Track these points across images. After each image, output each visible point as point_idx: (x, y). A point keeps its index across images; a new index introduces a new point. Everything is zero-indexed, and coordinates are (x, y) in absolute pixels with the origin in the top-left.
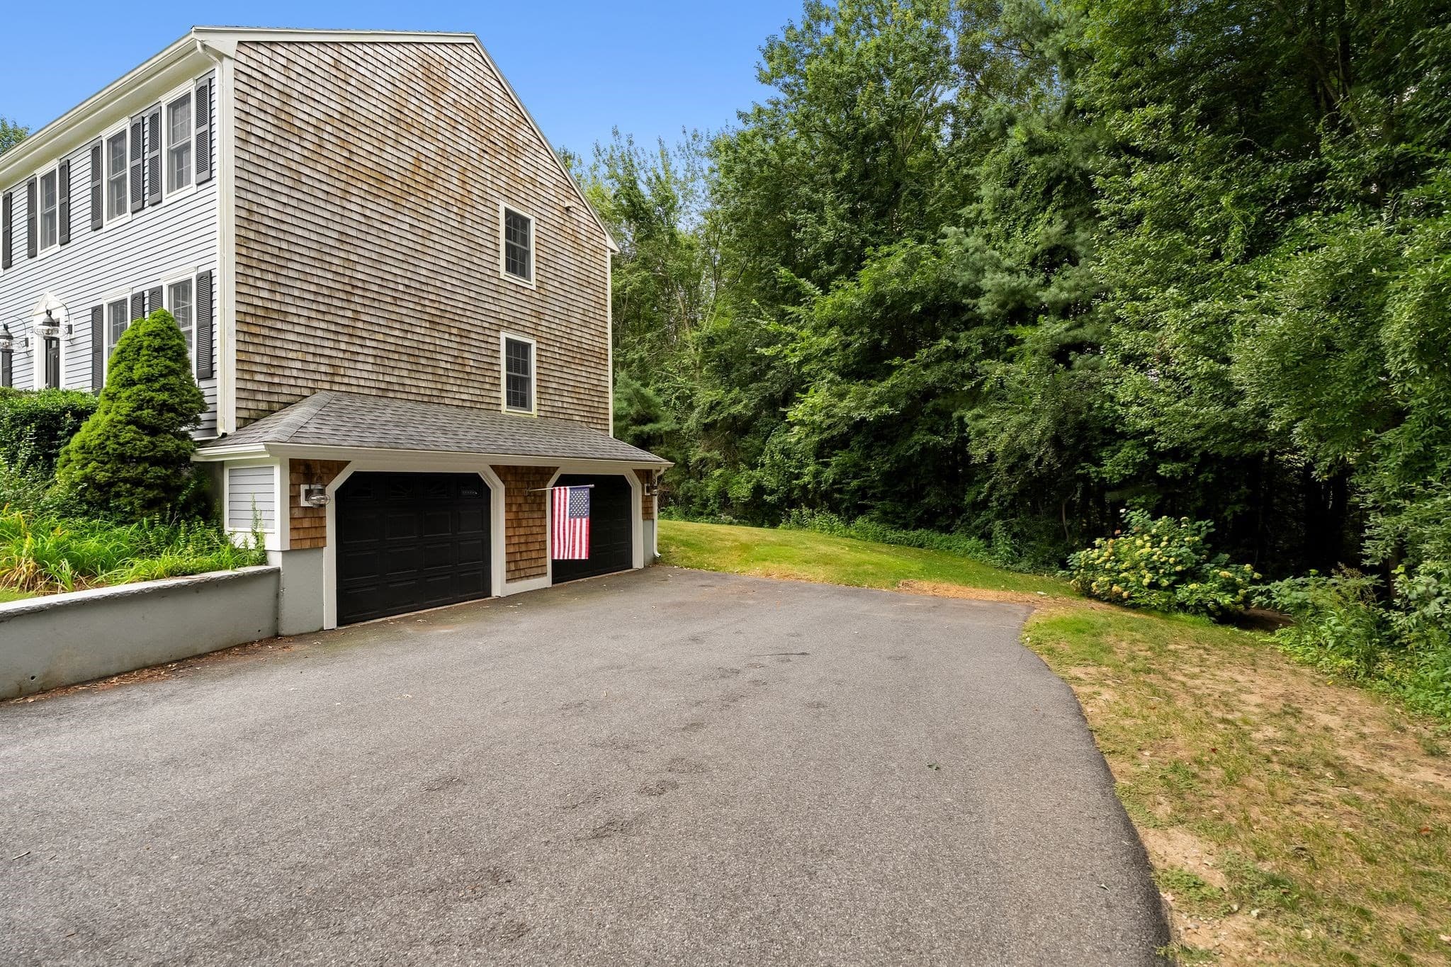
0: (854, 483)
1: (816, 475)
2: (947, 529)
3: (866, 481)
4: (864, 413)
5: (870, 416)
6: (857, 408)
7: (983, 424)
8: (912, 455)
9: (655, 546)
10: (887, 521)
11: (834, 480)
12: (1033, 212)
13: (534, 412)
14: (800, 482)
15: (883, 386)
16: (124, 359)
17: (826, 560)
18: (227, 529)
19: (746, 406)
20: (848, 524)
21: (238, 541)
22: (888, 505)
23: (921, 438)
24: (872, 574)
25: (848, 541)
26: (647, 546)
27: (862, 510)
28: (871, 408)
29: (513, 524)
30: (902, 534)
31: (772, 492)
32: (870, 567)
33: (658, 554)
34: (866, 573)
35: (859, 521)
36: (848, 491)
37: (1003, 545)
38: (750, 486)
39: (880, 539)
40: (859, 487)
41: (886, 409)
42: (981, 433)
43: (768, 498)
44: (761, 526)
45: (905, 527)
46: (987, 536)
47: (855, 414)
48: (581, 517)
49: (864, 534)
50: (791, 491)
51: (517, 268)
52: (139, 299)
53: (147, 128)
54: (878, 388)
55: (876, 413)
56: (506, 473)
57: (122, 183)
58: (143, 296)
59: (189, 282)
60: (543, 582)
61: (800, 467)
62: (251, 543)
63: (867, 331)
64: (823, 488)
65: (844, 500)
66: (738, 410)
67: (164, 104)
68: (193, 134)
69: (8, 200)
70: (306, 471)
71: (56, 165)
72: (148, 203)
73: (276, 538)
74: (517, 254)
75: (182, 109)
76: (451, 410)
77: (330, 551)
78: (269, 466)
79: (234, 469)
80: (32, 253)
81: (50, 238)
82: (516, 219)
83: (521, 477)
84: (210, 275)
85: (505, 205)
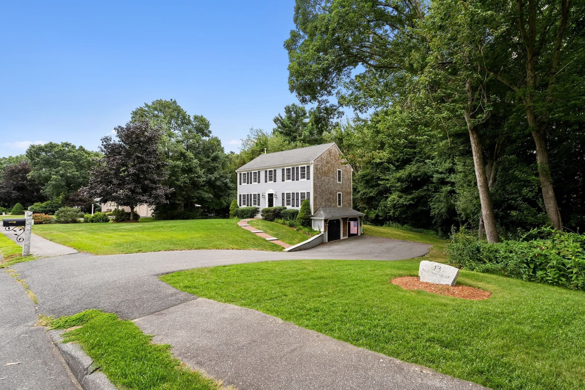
0: (404, 216)
1: (394, 213)
2: (428, 229)
3: (407, 215)
5: (408, 203)
6: (405, 201)
7: (435, 206)
11: (399, 214)
12: (446, 159)
13: (341, 206)
14: (389, 214)
15: (412, 196)
18: (313, 228)
20: (402, 226)
21: (315, 230)
22: (413, 222)
23: (420, 208)
25: (402, 231)
26: (361, 231)
27: (406, 223)
28: (408, 201)
29: (344, 227)
30: (416, 229)
31: (381, 217)
33: (362, 233)
34: (407, 238)
35: (405, 226)
37: (440, 233)
38: (375, 215)
39: (411, 230)
41: (411, 202)
42: (434, 208)
43: (380, 218)
44: (377, 225)
45: (418, 228)
46: (437, 231)
47: (404, 203)
50: (386, 216)
51: (339, 180)
52: (293, 194)
53: (295, 169)
54: (410, 197)
55: (409, 203)
56: (343, 219)
57: (289, 175)
58: (294, 193)
59: (305, 193)
60: (347, 237)
61: (389, 210)
62: (318, 230)
63: (407, 183)
64: (396, 216)
65: (401, 220)
66: (372, 194)
67: (300, 167)
68: (306, 172)
69: (259, 172)
70: (325, 221)
71: (273, 169)
72: (295, 180)
73: (322, 230)
74: (339, 178)
75: (303, 168)
76: (332, 208)
77: (327, 232)
78: (321, 220)
79: (314, 220)
80: (266, 182)
81: (271, 180)
82: (339, 172)
83: (345, 219)
84: (309, 193)
85: (338, 170)
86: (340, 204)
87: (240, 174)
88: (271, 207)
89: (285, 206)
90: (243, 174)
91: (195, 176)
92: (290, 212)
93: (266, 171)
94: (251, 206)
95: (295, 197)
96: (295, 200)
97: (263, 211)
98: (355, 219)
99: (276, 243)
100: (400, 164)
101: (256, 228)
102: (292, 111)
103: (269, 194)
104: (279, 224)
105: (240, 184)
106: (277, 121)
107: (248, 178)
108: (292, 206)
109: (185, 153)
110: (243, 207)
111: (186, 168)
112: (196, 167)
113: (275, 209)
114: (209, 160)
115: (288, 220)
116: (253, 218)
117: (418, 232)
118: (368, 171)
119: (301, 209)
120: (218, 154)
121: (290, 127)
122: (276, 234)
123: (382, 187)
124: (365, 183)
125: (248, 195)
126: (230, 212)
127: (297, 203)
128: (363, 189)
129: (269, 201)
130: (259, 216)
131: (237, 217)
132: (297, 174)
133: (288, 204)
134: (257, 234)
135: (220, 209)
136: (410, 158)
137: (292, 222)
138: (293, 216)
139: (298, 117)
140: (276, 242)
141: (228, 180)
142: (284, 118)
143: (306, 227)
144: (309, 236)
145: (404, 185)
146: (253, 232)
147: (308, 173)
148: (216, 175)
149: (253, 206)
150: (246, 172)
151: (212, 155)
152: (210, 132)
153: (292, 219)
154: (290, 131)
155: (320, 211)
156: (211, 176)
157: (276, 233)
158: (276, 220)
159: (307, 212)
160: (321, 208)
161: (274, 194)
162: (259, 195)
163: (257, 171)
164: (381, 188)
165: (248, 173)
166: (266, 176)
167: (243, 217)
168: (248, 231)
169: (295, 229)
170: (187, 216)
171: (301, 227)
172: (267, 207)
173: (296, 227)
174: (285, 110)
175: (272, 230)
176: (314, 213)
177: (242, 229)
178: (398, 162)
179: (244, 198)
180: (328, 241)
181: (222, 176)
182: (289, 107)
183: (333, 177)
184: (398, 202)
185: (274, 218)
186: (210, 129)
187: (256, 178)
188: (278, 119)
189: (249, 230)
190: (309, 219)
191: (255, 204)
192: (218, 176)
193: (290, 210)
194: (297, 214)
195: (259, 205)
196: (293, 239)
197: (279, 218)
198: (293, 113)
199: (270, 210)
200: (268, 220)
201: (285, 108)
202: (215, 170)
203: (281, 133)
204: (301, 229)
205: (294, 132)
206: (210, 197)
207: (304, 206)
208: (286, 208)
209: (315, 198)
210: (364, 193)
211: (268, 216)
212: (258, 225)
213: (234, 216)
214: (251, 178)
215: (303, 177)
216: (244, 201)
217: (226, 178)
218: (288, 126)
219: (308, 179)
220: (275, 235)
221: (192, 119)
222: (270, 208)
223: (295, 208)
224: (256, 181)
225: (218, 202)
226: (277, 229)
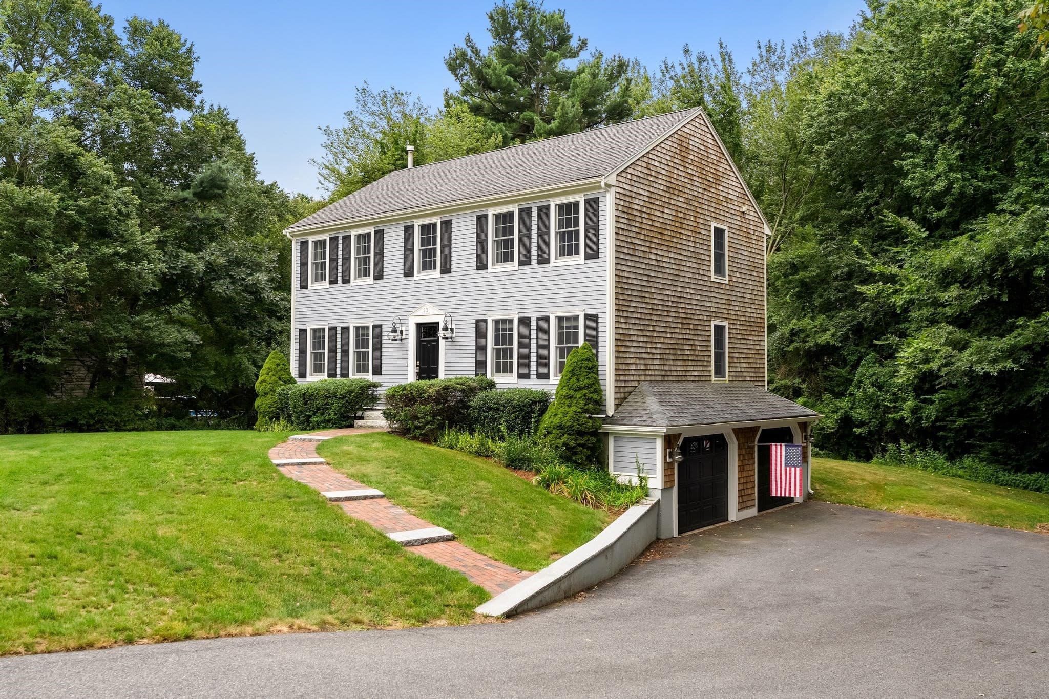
0: (960, 422)
1: (914, 411)
3: (973, 420)
4: (988, 368)
5: (994, 370)
6: (980, 362)
8: (1034, 406)
9: (809, 484)
10: (997, 462)
11: (937, 417)
13: (727, 378)
14: (897, 416)
15: (1009, 340)
16: (574, 375)
17: (961, 503)
18: (612, 471)
19: (833, 335)
20: (953, 463)
21: (623, 480)
22: (998, 445)
24: (1008, 517)
26: (805, 484)
27: (969, 450)
28: (994, 361)
29: (741, 469)
30: (1018, 477)
31: (862, 424)
32: (1002, 510)
33: (812, 492)
35: (967, 461)
36: (952, 429)
38: (836, 417)
40: (965, 425)
41: (1009, 364)
43: (857, 431)
44: (844, 458)
45: (1018, 469)
47: (978, 368)
48: (795, 467)
49: (974, 475)
50: (883, 424)
51: (719, 270)
52: (525, 321)
53: (535, 214)
54: (998, 344)
55: (1000, 366)
56: (738, 432)
57: (508, 244)
58: (528, 320)
59: (576, 318)
60: (753, 512)
61: (895, 401)
62: (635, 482)
63: (987, 288)
64: (925, 424)
65: (945, 438)
66: (824, 339)
67: (553, 203)
68: (582, 228)
69: (380, 234)
70: (669, 440)
71: (438, 220)
72: (534, 261)
73: (656, 482)
74: (719, 258)
75: (569, 210)
76: (692, 385)
77: (675, 489)
78: (652, 438)
79: (618, 437)
80: (408, 273)
81: (428, 265)
82: (719, 233)
83: (744, 434)
84: (596, 316)
85: (714, 224)
86: (719, 371)
87: (304, 244)
88: (430, 378)
89: (489, 376)
90: (316, 243)
91: (116, 254)
92: (509, 401)
93: (409, 230)
94: (345, 375)
95: (534, 337)
96: (534, 350)
97: (391, 397)
98: (782, 435)
99: (440, 561)
100: (949, 214)
101: (351, 476)
102: (516, 28)
103: (419, 326)
104: (461, 457)
105: (304, 286)
106: (462, 66)
107: (334, 260)
108: (520, 376)
109: (75, 155)
110: (314, 379)
111: (77, 217)
112: (123, 216)
113: (446, 388)
114: (187, 194)
115: (502, 438)
116: (352, 426)
117: (1015, 485)
118: (810, 247)
119: (562, 386)
120: (220, 170)
121: (508, 90)
122: (445, 506)
123: (867, 309)
124: (799, 296)
125: (333, 330)
126: (258, 402)
127: (543, 361)
128: (789, 318)
129: (419, 357)
130: (376, 419)
131: (283, 422)
132: (544, 234)
133: (503, 367)
134: (347, 507)
135: (232, 393)
136: (990, 192)
137: (520, 444)
138: (526, 419)
139: (537, 51)
140: (440, 555)
141: (263, 277)
142: (484, 53)
143: (583, 470)
144: (601, 513)
145: (976, 296)
146: (329, 495)
147: (593, 228)
148: (214, 253)
149: (353, 376)
150: (327, 237)
151: (198, 176)
152: (195, 88)
153: (521, 433)
154: (506, 103)
155: (643, 397)
156: (191, 256)
157: (443, 498)
158: (449, 436)
159: (589, 400)
160: (645, 387)
161: (441, 326)
162: (378, 328)
163: (371, 230)
164: (863, 313)
165: (334, 240)
166: (408, 250)
167: (306, 424)
168: (305, 489)
169: (535, 479)
170: (91, 416)
171: (563, 469)
172: (411, 376)
173: (538, 471)
174: (489, 24)
175: (428, 485)
176: (617, 406)
177: (282, 477)
178: (939, 209)
179: (318, 345)
180: (681, 531)
181: (238, 263)
182: (504, 14)
183: (696, 256)
184: (946, 365)
185: (441, 427)
186: (194, 79)
187: (366, 260)
188: (464, 54)
189: (313, 485)
190: (595, 433)
191: (361, 368)
192: (222, 260)
193: (511, 391)
194: (542, 412)
195: (377, 372)
196: (527, 531)
197: (461, 430)
198: (518, 34)
199: (422, 392)
200: (414, 438)
201: (491, 18)
202: (212, 238)
203: (476, 110)
204: (560, 479)
205: (521, 108)
206: (186, 342)
207: (572, 373)
208: (492, 385)
209: (621, 341)
210: (793, 333)
211: (415, 417)
212: (363, 460)
213: (275, 417)
214: (347, 259)
215: (569, 249)
216: (318, 357)
217: (258, 267)
218: (499, 82)
219: (593, 254)
220: (439, 513)
221: (119, 30)
222: (424, 383)
223: (534, 385)
224: (366, 273)
225: (225, 361)
226: (449, 476)
